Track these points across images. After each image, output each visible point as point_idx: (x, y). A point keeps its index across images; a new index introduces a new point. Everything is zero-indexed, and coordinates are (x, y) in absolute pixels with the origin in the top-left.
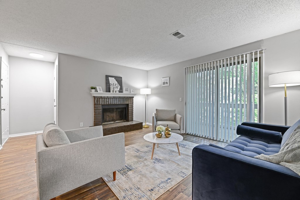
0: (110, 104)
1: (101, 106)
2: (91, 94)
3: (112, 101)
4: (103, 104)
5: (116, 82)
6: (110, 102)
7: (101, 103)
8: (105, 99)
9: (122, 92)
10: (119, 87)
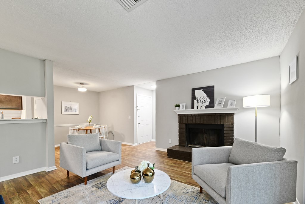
0: (194, 123)
1: (184, 125)
2: (175, 112)
3: (197, 120)
4: (186, 123)
5: (205, 95)
6: (194, 121)
7: (184, 123)
8: (189, 117)
9: (213, 107)
10: (209, 100)
